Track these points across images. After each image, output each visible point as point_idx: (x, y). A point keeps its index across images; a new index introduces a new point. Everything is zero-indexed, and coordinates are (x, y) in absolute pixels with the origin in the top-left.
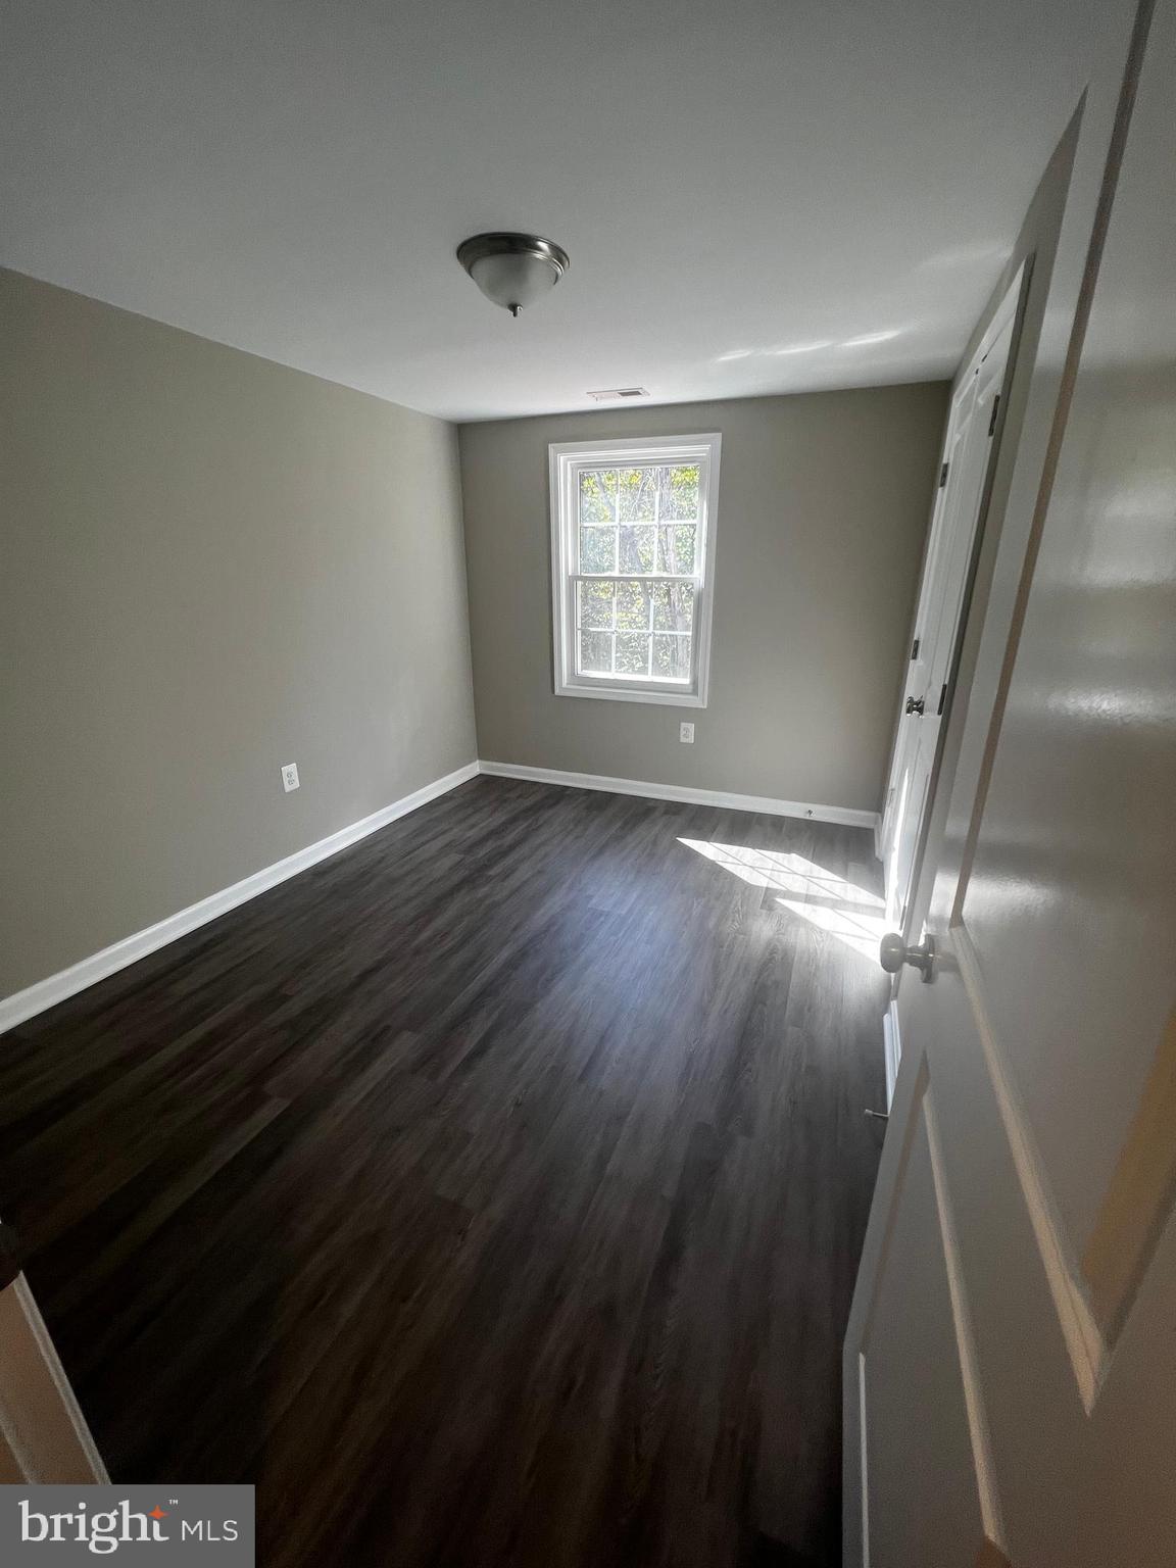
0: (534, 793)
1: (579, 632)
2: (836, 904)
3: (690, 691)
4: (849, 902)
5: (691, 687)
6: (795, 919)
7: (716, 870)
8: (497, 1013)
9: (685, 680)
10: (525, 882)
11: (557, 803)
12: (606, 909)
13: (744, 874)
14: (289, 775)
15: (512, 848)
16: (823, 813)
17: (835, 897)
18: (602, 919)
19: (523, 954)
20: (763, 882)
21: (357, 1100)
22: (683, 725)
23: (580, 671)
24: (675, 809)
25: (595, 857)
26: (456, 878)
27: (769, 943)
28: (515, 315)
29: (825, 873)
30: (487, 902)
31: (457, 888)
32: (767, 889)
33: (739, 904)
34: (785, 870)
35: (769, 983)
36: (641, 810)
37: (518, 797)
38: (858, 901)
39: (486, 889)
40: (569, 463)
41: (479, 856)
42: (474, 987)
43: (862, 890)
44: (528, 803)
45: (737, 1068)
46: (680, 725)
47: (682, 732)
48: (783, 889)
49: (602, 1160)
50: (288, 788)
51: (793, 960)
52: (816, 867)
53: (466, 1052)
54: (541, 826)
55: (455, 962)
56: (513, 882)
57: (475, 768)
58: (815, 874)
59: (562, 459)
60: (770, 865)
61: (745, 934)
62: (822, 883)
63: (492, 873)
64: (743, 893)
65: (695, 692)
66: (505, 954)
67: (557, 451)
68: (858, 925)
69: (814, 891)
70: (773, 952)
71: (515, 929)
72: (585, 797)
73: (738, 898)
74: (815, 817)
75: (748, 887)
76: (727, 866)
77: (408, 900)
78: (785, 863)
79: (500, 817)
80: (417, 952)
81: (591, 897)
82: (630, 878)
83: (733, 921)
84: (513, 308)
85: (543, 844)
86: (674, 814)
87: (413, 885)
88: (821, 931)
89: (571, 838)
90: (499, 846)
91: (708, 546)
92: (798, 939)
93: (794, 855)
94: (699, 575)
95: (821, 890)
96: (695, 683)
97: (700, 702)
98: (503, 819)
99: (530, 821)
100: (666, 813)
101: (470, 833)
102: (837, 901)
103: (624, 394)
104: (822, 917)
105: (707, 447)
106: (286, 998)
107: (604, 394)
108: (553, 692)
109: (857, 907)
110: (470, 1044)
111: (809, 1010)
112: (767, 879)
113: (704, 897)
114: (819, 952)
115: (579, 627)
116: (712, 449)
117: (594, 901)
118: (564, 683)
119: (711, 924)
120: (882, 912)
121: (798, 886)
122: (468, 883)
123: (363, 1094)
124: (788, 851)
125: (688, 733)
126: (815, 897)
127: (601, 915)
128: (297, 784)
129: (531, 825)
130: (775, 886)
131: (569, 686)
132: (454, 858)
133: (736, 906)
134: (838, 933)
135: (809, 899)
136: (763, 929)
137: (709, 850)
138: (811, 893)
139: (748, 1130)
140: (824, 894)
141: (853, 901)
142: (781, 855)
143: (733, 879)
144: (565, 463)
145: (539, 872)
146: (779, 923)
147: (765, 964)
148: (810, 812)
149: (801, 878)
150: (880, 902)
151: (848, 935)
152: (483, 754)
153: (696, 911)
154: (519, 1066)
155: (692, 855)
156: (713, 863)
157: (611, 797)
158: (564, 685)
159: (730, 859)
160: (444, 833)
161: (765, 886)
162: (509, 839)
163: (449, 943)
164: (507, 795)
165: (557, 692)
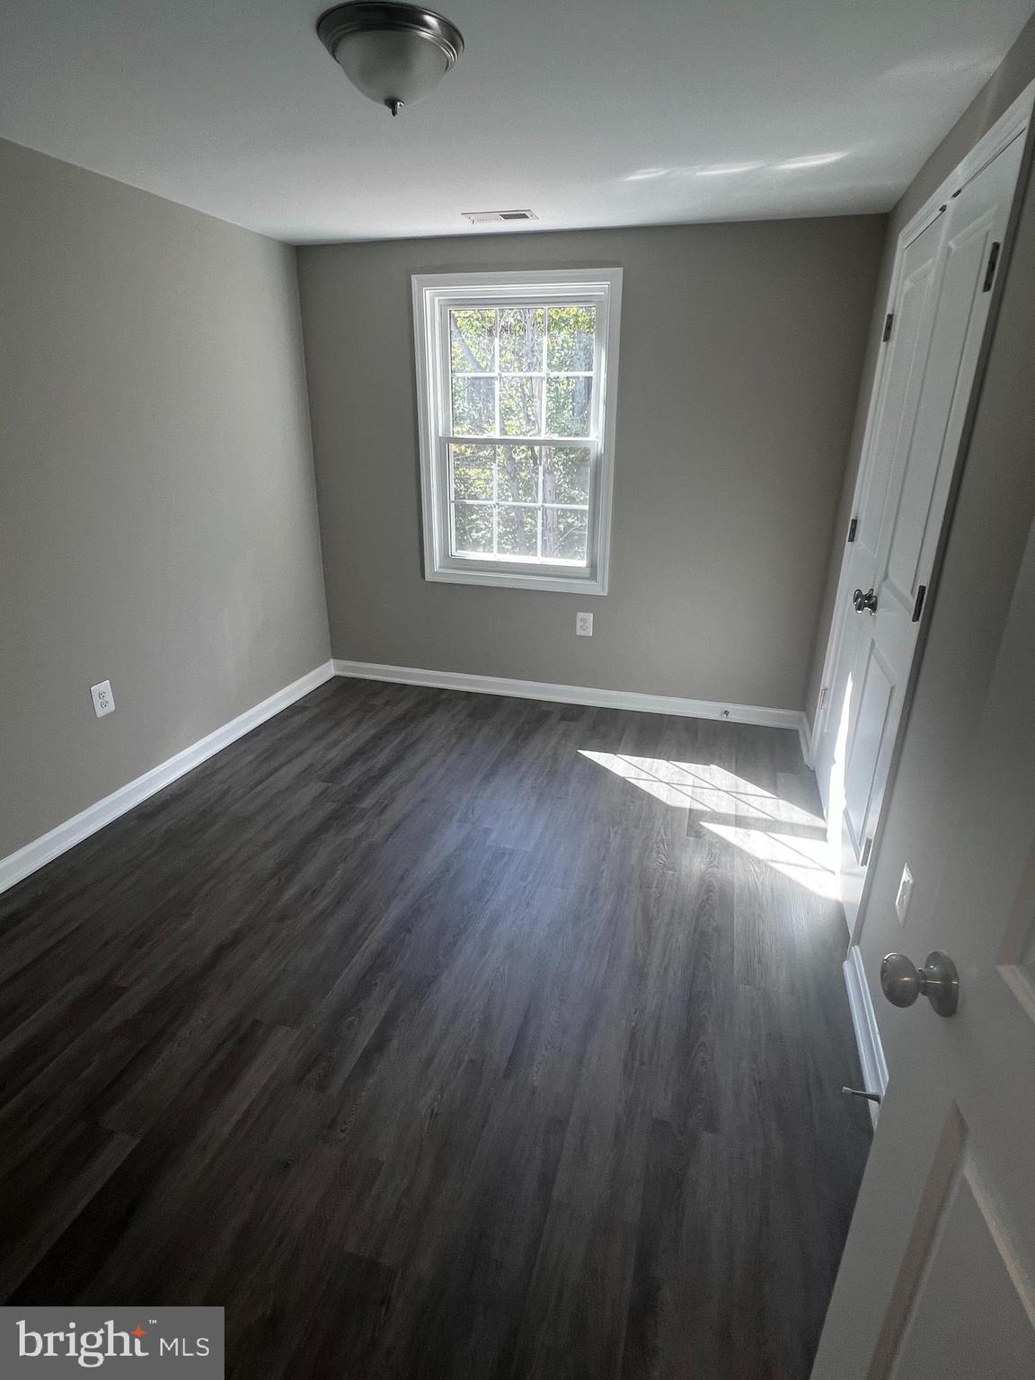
0: (402, 699)
1: (453, 505)
2: (770, 826)
3: (588, 576)
4: (784, 823)
5: (588, 571)
6: (727, 846)
7: (629, 790)
8: (393, 993)
9: (581, 563)
10: (406, 817)
11: (433, 710)
12: (507, 846)
13: (661, 793)
14: (101, 695)
15: (385, 771)
16: (741, 713)
17: (765, 816)
18: (506, 858)
19: (416, 911)
20: (686, 803)
21: (227, 1129)
22: (580, 615)
23: (456, 552)
24: (572, 713)
25: (488, 778)
26: (322, 813)
27: (702, 879)
28: (394, 113)
29: (751, 788)
30: (364, 844)
31: (323, 828)
32: (691, 810)
33: (662, 830)
34: (707, 785)
35: (710, 930)
36: (535, 716)
37: (387, 703)
38: (794, 821)
39: (361, 825)
40: (437, 299)
41: (346, 784)
42: (359, 961)
43: (796, 808)
44: (398, 711)
45: (688, 1044)
46: (576, 614)
47: (579, 624)
48: (709, 810)
49: (546, 1182)
50: (100, 712)
51: (732, 898)
52: (742, 781)
53: (360, 1051)
54: (418, 740)
55: (332, 927)
56: (393, 814)
57: (329, 670)
58: (741, 789)
59: (428, 293)
60: (690, 780)
61: (673, 869)
62: (751, 800)
63: (365, 804)
64: (664, 817)
65: (593, 576)
66: (395, 912)
67: (423, 284)
68: (797, 852)
69: (744, 811)
70: (709, 889)
71: (402, 879)
72: (464, 702)
73: (659, 823)
74: (733, 718)
75: (668, 809)
76: (642, 785)
77: (266, 846)
78: (707, 777)
79: (367, 731)
80: (283, 917)
81: (487, 832)
82: (533, 803)
83: (658, 853)
84: (392, 103)
85: (423, 763)
86: (572, 719)
87: (266, 827)
88: (759, 861)
89: (454, 756)
90: (369, 770)
91: (607, 403)
92: (737, 874)
93: (714, 767)
94: (596, 437)
95: (751, 809)
96: (593, 565)
97: (599, 588)
98: (372, 732)
99: (403, 734)
100: (563, 718)
101: (333, 753)
102: (769, 820)
103: (506, 217)
104: (755, 844)
105: (606, 285)
106: (121, 991)
107: (481, 216)
108: (423, 577)
109: (793, 829)
110: (365, 1037)
111: (759, 962)
112: (689, 799)
113: (620, 823)
114: (760, 887)
115: (453, 499)
116: (611, 288)
117: (493, 835)
118: (435, 567)
119: (634, 860)
120: (822, 834)
121: (724, 805)
122: (337, 818)
123: (236, 1117)
124: (707, 763)
125: (585, 624)
126: (745, 817)
127: (504, 854)
128: (111, 707)
129: (405, 739)
130: (699, 807)
131: (442, 570)
132: (315, 788)
133: (659, 832)
134: (775, 861)
135: (740, 822)
136: (694, 864)
137: (618, 764)
138: (739, 814)
139: (713, 1126)
140: (754, 813)
141: (789, 820)
142: (700, 767)
143: (650, 800)
144: (431, 298)
145: (423, 801)
146: (710, 854)
147: (702, 907)
148: (726, 712)
149: (727, 796)
150: (818, 822)
151: (788, 863)
152: (337, 652)
153: (615, 843)
154: (428, 1062)
155: (598, 771)
156: (624, 781)
157: (497, 700)
158: (436, 569)
159: (644, 776)
160: (300, 753)
161: (688, 807)
162: (381, 759)
163: (321, 904)
164: (371, 703)
165: (428, 577)
